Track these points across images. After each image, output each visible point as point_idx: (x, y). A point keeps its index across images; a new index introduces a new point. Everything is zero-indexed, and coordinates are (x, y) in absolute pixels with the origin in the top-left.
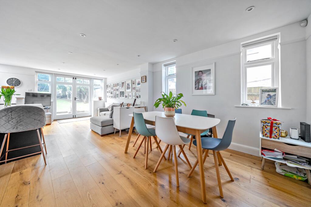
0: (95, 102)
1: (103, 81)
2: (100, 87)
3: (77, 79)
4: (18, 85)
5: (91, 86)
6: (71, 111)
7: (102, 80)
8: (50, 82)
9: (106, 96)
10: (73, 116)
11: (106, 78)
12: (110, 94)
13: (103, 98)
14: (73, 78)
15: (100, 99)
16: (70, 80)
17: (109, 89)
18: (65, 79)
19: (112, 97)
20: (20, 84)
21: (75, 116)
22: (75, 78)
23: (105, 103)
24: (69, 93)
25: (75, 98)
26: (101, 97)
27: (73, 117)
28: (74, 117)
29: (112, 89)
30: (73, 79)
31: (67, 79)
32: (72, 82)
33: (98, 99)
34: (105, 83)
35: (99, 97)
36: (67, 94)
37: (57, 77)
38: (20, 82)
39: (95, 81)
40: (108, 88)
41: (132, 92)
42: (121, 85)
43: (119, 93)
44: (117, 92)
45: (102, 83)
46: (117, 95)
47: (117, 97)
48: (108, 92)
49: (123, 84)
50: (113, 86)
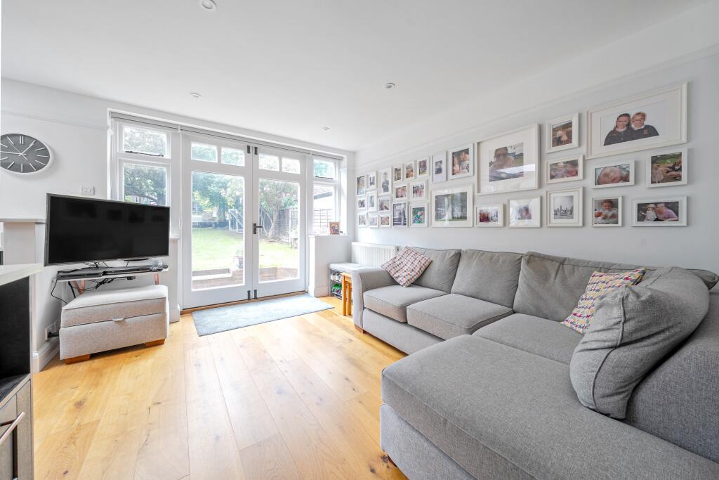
0: (319, 239)
1: (344, 163)
2: (331, 189)
4: (38, 168)
5: (306, 179)
6: (240, 267)
7: (340, 159)
8: (168, 160)
9: (354, 220)
10: (249, 292)
11: (354, 153)
12: (375, 208)
13: (343, 228)
14: (249, 147)
15: (335, 229)
16: (238, 157)
17: (369, 193)
18: (219, 152)
19: (384, 221)
20: (46, 161)
21: (255, 291)
22: (253, 149)
23: (353, 244)
24: (232, 216)
25: (255, 225)
26: (338, 224)
27: (249, 299)
28: (252, 296)
30: (249, 152)
31: (227, 151)
32: (243, 165)
33: (327, 232)
34: (351, 171)
35: (331, 224)
36: (227, 219)
37: (194, 145)
38: (46, 152)
40: (365, 189)
41: (543, 192)
42: (447, 166)
43: (429, 205)
44: (417, 202)
45: (340, 172)
46: (416, 211)
47: (418, 220)
48: (362, 204)
49: (462, 156)
50: (389, 179)
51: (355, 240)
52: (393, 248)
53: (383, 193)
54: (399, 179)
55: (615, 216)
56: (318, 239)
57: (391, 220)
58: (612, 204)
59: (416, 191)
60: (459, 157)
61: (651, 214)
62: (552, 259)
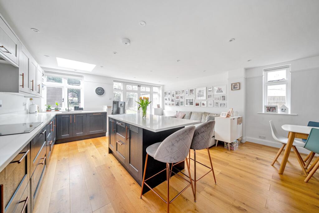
3: (141, 87)
4: (103, 94)
5: (151, 93)
7: (160, 87)
8: (122, 90)
9: (164, 104)
11: (164, 85)
12: (170, 101)
13: (161, 106)
15: (159, 106)
17: (168, 97)
18: (132, 87)
19: (173, 105)
20: (104, 92)
22: (139, 86)
23: (164, 110)
29: (173, 96)
31: (134, 87)
32: (137, 90)
33: (156, 107)
34: (163, 90)
35: (157, 105)
37: (127, 86)
38: (104, 90)
39: (154, 88)
40: (167, 95)
41: (207, 100)
42: (189, 92)
43: (185, 101)
44: (181, 100)
45: (159, 91)
46: (181, 102)
47: (182, 105)
48: (166, 99)
49: (192, 91)
50: (174, 93)
51: (164, 109)
52: (176, 111)
53: (172, 97)
54: (177, 94)
55: (217, 105)
56: (155, 109)
57: (175, 104)
58: (217, 103)
59: (181, 97)
60: (191, 91)
61: (222, 105)
62: (208, 113)
